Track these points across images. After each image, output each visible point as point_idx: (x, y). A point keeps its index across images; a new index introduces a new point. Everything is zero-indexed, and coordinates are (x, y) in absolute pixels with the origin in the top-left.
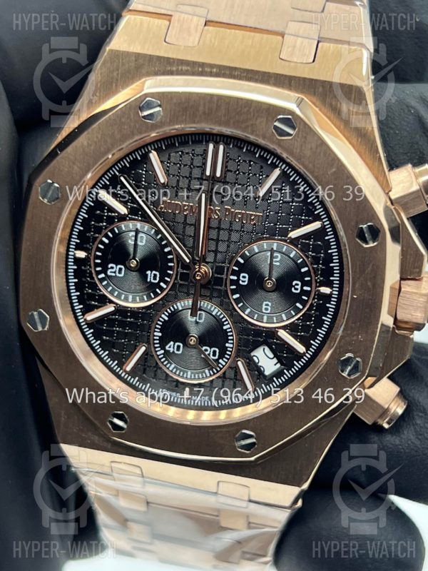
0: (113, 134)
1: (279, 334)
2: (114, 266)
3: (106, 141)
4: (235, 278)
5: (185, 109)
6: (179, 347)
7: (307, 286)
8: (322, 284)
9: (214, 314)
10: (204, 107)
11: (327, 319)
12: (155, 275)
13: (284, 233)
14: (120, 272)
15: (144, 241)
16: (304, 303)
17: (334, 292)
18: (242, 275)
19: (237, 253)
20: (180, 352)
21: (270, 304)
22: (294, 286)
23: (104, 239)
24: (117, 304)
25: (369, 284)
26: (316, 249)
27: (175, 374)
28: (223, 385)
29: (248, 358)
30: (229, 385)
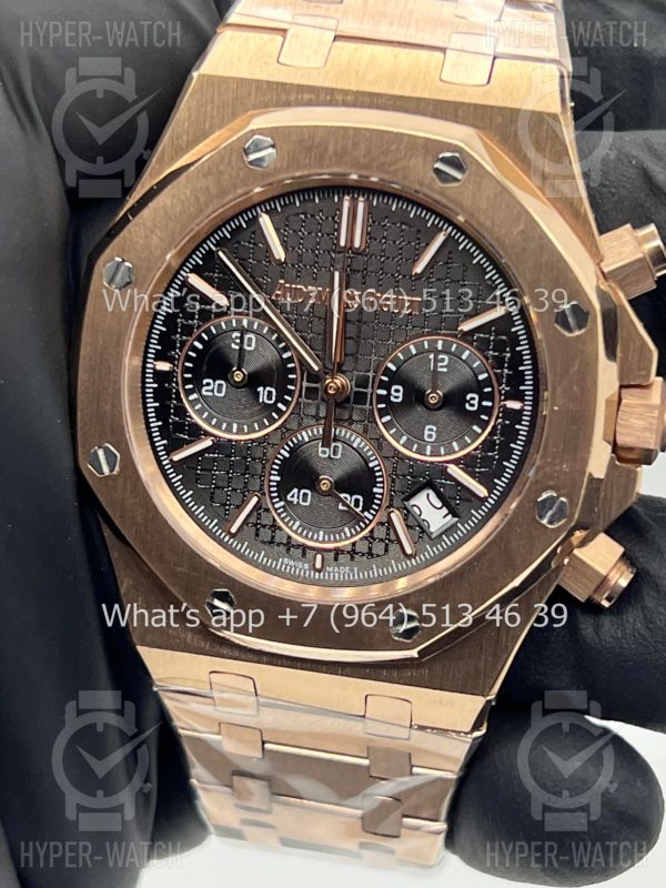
0: (207, 187)
1: (449, 470)
2: (211, 381)
3: (197, 198)
4: (384, 392)
5: (310, 149)
6: (305, 495)
7: (488, 400)
8: (508, 397)
9: (355, 445)
10: (336, 144)
11: (517, 447)
12: (270, 393)
13: (453, 325)
14: (219, 391)
15: (253, 344)
16: (484, 425)
17: (526, 408)
18: (394, 387)
19: (385, 357)
20: (308, 504)
21: (435, 428)
22: (468, 402)
23: (196, 343)
24: (216, 436)
25: (575, 388)
26: (500, 346)
27: (301, 535)
28: (370, 549)
29: (405, 508)
30: (378, 548)
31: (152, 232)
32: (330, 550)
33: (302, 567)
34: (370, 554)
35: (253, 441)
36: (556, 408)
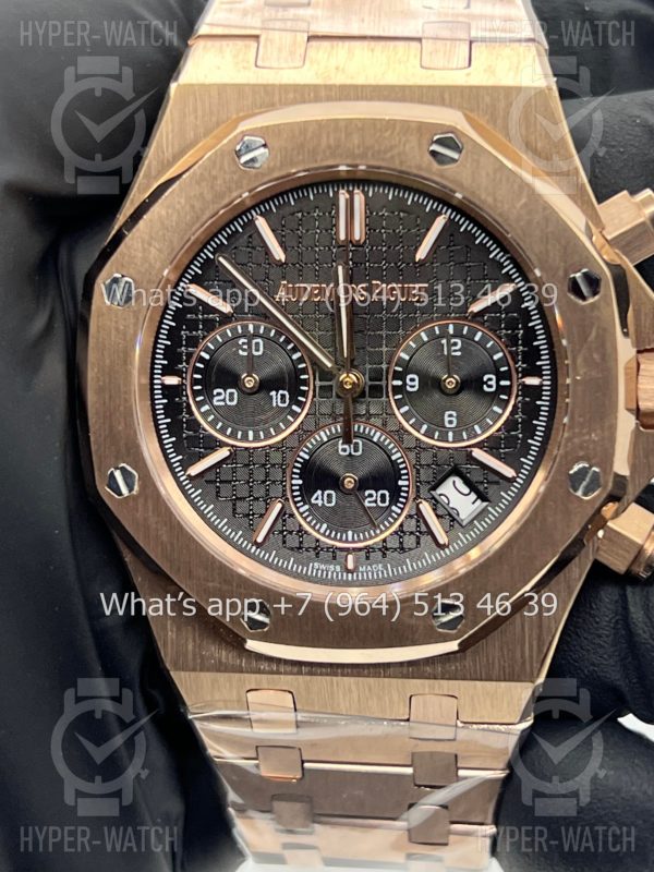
0: (202, 194)
1: (474, 454)
2: (221, 391)
4: (399, 383)
5: (302, 145)
6: (329, 496)
7: (505, 379)
8: (526, 373)
9: (375, 439)
11: (540, 423)
12: (283, 396)
14: (231, 399)
15: (261, 349)
16: (504, 404)
17: (545, 383)
18: (409, 377)
19: (398, 346)
20: (333, 504)
21: (454, 414)
22: (486, 383)
23: (203, 354)
24: (232, 446)
26: (512, 325)
27: (329, 537)
28: (401, 543)
29: (433, 498)
30: (409, 541)
32: (360, 549)
33: (334, 569)
34: (402, 549)
35: (270, 447)
36: (578, 378)
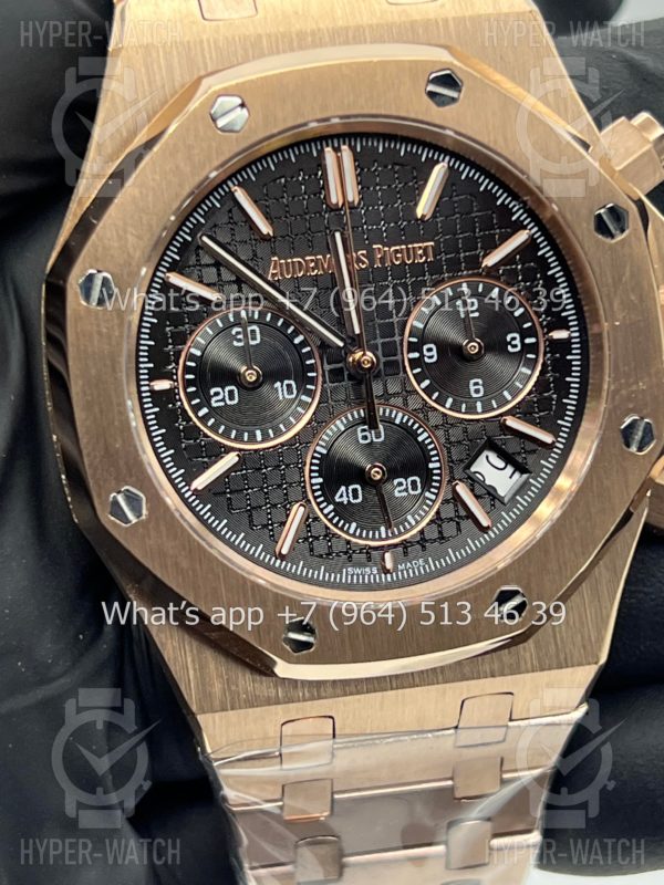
1: (508, 423)
2: (219, 389)
4: (416, 355)
6: (355, 491)
7: (530, 336)
8: (552, 327)
9: (397, 421)
11: (573, 380)
12: (289, 386)
13: (474, 263)
14: (231, 398)
15: (258, 336)
16: (532, 364)
17: (573, 335)
18: (425, 347)
20: (360, 500)
21: (480, 381)
22: (510, 343)
23: (193, 351)
24: (240, 450)
26: (529, 276)
27: (360, 537)
28: (440, 532)
29: (469, 478)
30: (449, 529)
31: (125, 232)
32: (395, 546)
33: (371, 572)
34: (442, 538)
35: (282, 445)
36: (617, 323)
